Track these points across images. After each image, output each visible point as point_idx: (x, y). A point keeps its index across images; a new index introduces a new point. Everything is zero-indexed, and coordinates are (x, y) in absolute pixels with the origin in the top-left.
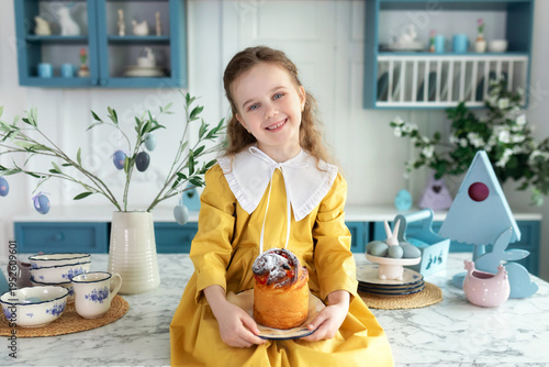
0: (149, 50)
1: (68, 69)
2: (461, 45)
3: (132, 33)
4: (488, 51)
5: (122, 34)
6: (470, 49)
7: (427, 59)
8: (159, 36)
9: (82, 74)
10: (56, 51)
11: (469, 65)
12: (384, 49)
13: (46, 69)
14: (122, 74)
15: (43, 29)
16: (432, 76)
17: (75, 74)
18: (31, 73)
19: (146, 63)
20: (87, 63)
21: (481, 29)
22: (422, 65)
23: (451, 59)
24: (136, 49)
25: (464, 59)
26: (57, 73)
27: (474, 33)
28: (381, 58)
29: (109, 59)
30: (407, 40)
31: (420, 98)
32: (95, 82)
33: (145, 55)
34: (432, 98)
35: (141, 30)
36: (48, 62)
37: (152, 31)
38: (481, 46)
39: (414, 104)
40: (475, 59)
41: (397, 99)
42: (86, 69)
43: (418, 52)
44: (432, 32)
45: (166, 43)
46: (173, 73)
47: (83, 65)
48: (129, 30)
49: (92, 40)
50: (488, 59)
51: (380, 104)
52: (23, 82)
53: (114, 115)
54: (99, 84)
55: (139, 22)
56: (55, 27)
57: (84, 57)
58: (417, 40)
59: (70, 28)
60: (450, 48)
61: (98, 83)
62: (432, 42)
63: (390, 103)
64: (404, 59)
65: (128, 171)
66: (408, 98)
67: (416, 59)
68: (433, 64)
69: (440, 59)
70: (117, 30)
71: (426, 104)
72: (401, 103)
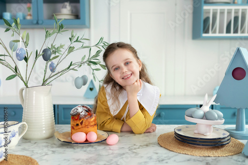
0: (67, 4)
1: (20, 16)
7: (233, 8)
9: (28, 18)
12: (207, 2)
13: (7, 16)
14: (52, 18)
16: (236, 18)
17: (24, 18)
19: (66, 12)
20: (31, 12)
22: (229, 12)
28: (206, 7)
31: (228, 31)
32: (35, 22)
33: (65, 7)
34: (236, 31)
36: (10, 12)
39: (225, 35)
41: (215, 32)
42: (30, 15)
46: (81, 16)
47: (29, 13)
51: (204, 35)
54: (37, 23)
57: (29, 8)
63: (210, 34)
64: (219, 8)
66: (221, 31)
67: (226, 8)
68: (236, 12)
69: (241, 8)
71: (232, 35)
72: (217, 35)
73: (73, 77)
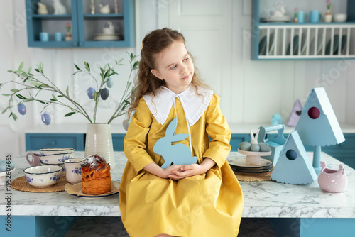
0: (110, 23)
1: (58, 36)
2: (316, 17)
3: (100, 13)
4: (333, 21)
5: (93, 13)
6: (322, 20)
7: (292, 27)
8: (116, 14)
9: (68, 39)
10: (51, 24)
11: (321, 31)
12: (263, 21)
13: (45, 36)
14: (93, 39)
15: (43, 11)
16: (296, 38)
17: (63, 39)
18: (35, 39)
19: (109, 32)
20: (71, 32)
21: (328, 7)
22: (289, 31)
23: (309, 27)
24: (102, 22)
25: (317, 27)
26: (52, 38)
27: (324, 9)
28: (262, 27)
29: (85, 29)
30: (279, 15)
31: (288, 53)
32: (76, 44)
33: (108, 26)
34: (296, 53)
35: (105, 10)
36: (46, 31)
37: (112, 11)
38: (329, 18)
39: (284, 56)
40: (325, 27)
41: (272, 54)
42: (70, 36)
43: (287, 22)
44: (296, 9)
45: (121, 18)
46: (126, 38)
47: (68, 33)
48: (97, 10)
49: (74, 17)
50: (333, 27)
51: (261, 57)
52: (30, 45)
53: (88, 66)
55: (104, 5)
56: (51, 9)
57: (69, 28)
58: (286, 14)
59: (60, 10)
60: (308, 20)
61: (78, 45)
62: (296, 16)
63: (267, 56)
64: (276, 27)
65: (96, 100)
66: (280, 53)
67: (285, 27)
68: (297, 30)
69: (301, 27)
70: (90, 10)
71: (291, 56)
72: (275, 57)
73: (116, 102)
